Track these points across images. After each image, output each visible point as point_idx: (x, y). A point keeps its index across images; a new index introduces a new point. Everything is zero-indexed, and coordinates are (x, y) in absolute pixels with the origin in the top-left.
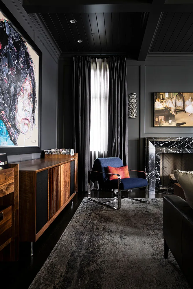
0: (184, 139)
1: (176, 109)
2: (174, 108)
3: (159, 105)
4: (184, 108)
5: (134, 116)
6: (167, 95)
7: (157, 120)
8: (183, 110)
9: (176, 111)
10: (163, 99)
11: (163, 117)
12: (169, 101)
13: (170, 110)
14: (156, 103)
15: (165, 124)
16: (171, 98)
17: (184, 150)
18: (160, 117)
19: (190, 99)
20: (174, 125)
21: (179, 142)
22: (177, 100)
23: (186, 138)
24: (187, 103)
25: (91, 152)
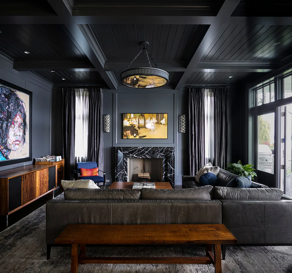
0: (144, 148)
1: (139, 126)
2: (138, 125)
3: (126, 123)
4: (145, 125)
5: (108, 131)
6: (132, 115)
7: (125, 134)
8: (144, 127)
9: (139, 127)
10: (130, 119)
11: (129, 131)
12: (134, 120)
13: (135, 127)
14: (124, 121)
15: (131, 137)
16: (135, 118)
17: (145, 156)
18: (127, 132)
19: (149, 119)
20: (138, 137)
21: (140, 150)
22: (140, 119)
23: (145, 147)
24: (147, 121)
25: (76, 157)
